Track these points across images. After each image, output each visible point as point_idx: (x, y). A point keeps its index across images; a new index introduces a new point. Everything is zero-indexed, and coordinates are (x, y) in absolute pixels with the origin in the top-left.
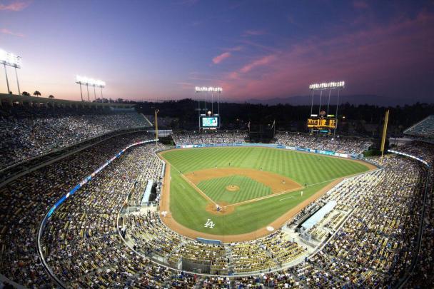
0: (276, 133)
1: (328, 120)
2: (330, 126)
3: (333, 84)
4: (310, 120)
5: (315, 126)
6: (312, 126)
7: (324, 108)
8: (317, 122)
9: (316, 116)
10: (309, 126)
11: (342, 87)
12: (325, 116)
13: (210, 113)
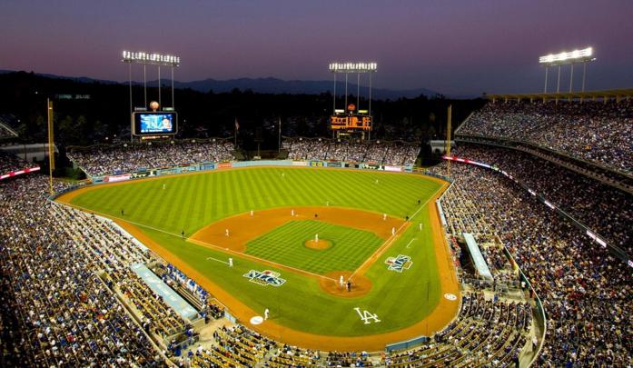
0: (283, 140)
1: (360, 117)
2: (364, 127)
3: (361, 66)
4: (334, 118)
5: (343, 127)
6: (339, 127)
7: (352, 100)
8: (344, 121)
9: (342, 111)
10: (333, 127)
11: (373, 71)
12: (355, 111)
13: (155, 105)
